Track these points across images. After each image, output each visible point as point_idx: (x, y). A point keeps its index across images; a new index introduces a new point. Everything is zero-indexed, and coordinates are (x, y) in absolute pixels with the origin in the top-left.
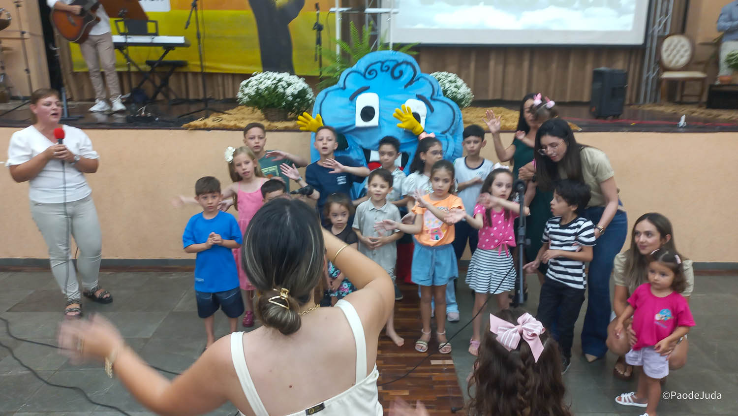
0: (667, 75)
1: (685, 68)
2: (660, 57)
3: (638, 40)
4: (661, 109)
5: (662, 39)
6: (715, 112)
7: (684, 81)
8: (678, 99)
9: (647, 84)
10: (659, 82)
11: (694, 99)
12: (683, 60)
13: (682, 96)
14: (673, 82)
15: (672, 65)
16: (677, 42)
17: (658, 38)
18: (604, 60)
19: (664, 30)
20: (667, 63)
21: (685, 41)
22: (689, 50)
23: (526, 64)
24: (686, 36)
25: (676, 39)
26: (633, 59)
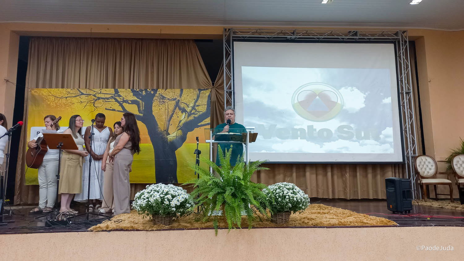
9: (411, 186)
11: (447, 197)
15: (425, 174)
16: (424, 160)
17: (412, 157)
18: (378, 171)
19: (414, 152)
20: (421, 173)
21: (429, 160)
22: (434, 165)
23: (329, 174)
24: (427, 156)
25: (423, 158)
26: (397, 171)
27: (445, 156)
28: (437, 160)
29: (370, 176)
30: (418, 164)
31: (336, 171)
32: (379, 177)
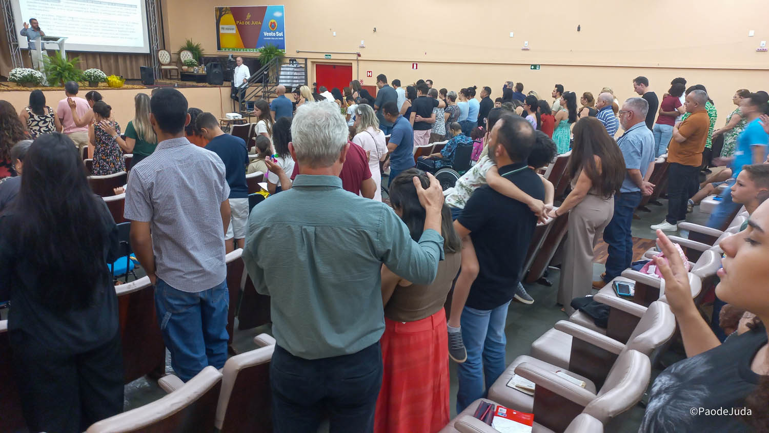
0: (163, 67)
1: (169, 64)
2: (159, 60)
3: (149, 52)
4: (164, 81)
5: (158, 51)
6: (185, 82)
7: (170, 70)
8: (169, 77)
9: (155, 71)
10: (161, 70)
11: (176, 77)
12: (168, 61)
13: (171, 76)
14: (166, 70)
15: (164, 63)
16: (163, 53)
17: (156, 51)
18: (134, 60)
19: (158, 48)
20: (162, 62)
21: (166, 53)
22: (169, 56)
23: (98, 60)
24: (166, 50)
25: (163, 52)
26: (146, 59)
27: (177, 50)
28: (172, 52)
29: (128, 62)
30: (159, 55)
31: (102, 58)
32: (134, 63)
